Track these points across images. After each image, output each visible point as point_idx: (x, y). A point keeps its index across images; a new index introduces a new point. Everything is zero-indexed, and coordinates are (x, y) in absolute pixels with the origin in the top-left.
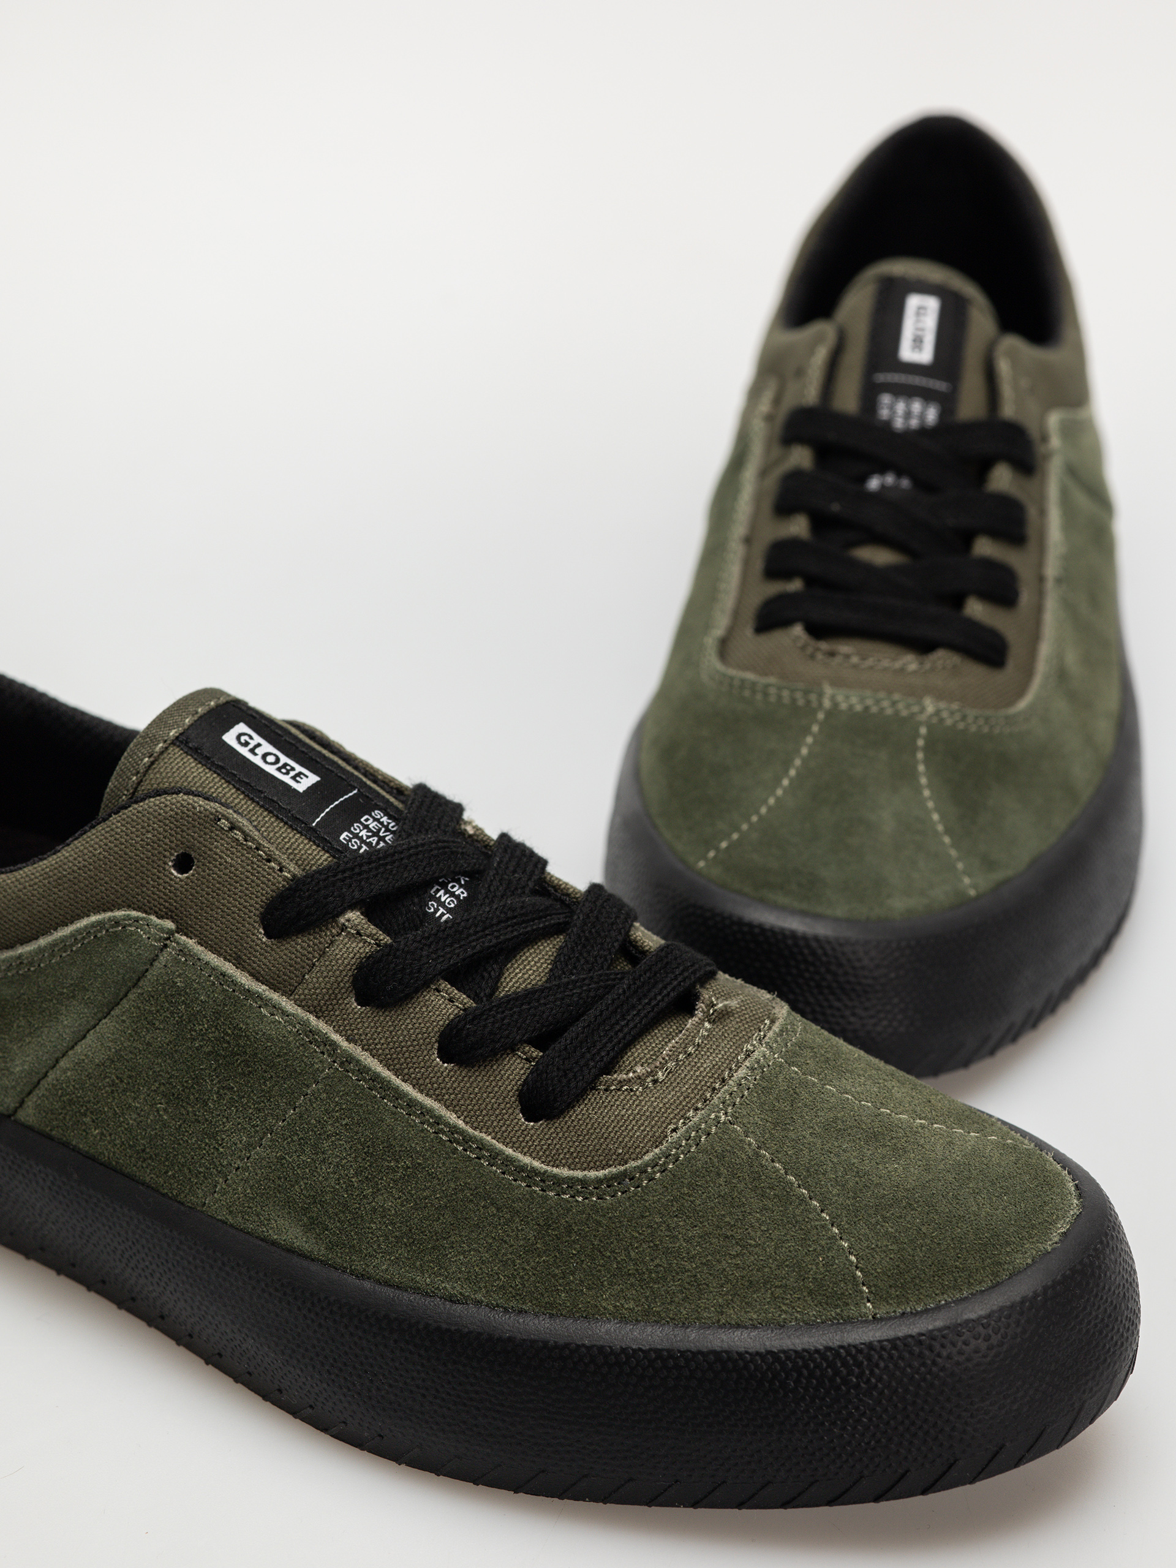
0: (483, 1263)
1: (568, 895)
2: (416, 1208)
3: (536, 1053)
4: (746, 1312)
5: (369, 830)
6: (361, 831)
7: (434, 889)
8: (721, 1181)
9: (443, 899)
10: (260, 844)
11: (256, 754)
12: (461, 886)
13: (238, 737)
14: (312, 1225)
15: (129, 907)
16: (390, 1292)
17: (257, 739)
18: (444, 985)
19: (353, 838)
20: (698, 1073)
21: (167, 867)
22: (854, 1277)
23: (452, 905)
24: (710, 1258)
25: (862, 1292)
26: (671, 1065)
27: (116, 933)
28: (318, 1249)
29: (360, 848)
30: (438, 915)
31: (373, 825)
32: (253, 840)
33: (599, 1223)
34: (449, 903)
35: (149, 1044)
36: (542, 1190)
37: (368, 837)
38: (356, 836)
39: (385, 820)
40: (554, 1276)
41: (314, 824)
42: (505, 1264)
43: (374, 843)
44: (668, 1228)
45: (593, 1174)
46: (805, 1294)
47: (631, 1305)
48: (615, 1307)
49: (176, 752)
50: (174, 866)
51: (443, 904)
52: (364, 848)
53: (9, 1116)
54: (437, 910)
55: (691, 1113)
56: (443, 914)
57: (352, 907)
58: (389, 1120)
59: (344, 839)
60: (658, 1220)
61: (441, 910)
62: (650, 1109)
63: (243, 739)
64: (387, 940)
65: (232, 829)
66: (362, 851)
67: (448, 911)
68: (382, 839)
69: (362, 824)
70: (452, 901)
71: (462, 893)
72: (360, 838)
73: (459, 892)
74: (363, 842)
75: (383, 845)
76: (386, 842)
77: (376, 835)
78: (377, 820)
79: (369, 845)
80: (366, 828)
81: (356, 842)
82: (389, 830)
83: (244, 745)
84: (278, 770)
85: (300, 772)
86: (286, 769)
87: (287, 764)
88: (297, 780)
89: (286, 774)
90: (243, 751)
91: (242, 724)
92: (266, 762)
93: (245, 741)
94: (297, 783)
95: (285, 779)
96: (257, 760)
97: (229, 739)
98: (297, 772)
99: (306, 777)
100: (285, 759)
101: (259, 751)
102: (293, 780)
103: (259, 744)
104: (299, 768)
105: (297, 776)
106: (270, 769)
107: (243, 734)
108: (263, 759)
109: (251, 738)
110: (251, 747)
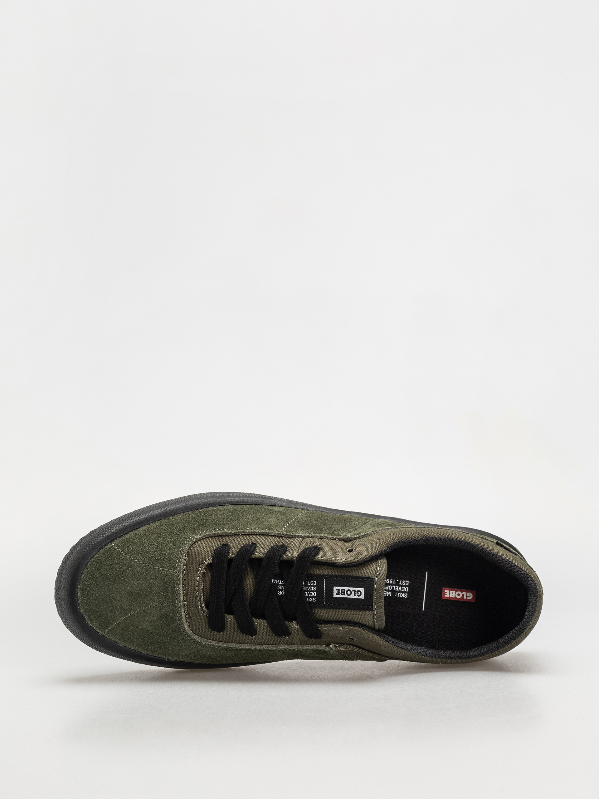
3: (231, 556)
5: (312, 591)
6: (313, 589)
7: (286, 588)
9: (282, 586)
11: (353, 591)
12: (281, 595)
13: (361, 592)
16: (257, 499)
17: (356, 597)
19: (313, 584)
23: (279, 587)
26: (198, 579)
29: (310, 583)
31: (313, 594)
34: (280, 587)
37: (310, 588)
39: (312, 600)
41: (324, 580)
51: (281, 585)
54: (281, 582)
56: (279, 582)
59: (315, 582)
61: (280, 583)
67: (279, 585)
68: (307, 591)
69: (315, 591)
70: (280, 588)
71: (279, 593)
72: (312, 586)
73: (280, 593)
74: (311, 586)
75: (306, 590)
76: (306, 591)
77: (310, 591)
78: (313, 597)
79: (309, 586)
80: (313, 591)
81: (312, 584)
82: (308, 596)
83: (358, 591)
84: (344, 590)
85: (339, 595)
86: (343, 592)
87: (344, 594)
88: (338, 591)
89: (342, 590)
90: (357, 589)
91: (363, 598)
92: (349, 590)
93: (359, 593)
94: (337, 590)
95: (340, 588)
96: (351, 589)
97: (362, 590)
98: (340, 594)
99: (337, 594)
100: (346, 596)
101: (353, 593)
102: (339, 590)
103: (355, 595)
104: (340, 596)
105: (339, 592)
106: (346, 589)
107: (360, 595)
108: (350, 591)
109: (358, 595)
110: (356, 592)
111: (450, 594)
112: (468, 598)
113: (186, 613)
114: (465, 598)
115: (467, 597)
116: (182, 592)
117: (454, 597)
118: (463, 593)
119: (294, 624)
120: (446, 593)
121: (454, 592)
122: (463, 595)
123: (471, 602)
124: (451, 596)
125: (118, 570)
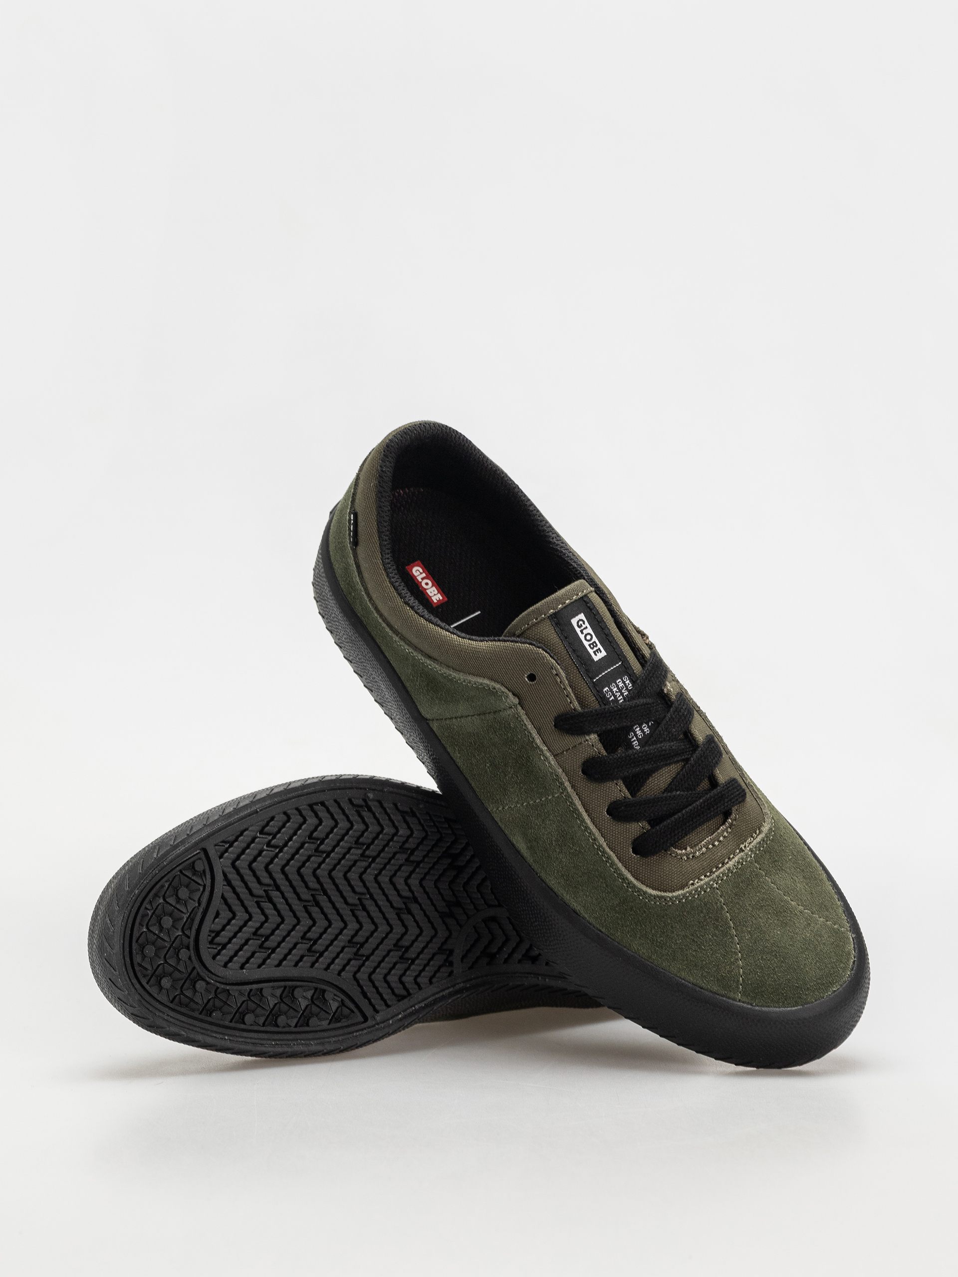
0: (592, 903)
1: (695, 740)
2: (574, 867)
3: (648, 827)
4: (689, 976)
5: (618, 688)
6: (614, 688)
7: (635, 727)
8: (702, 915)
9: (637, 733)
10: (566, 688)
11: (583, 633)
12: (648, 727)
13: (578, 622)
14: (530, 848)
15: (502, 684)
17: (587, 624)
18: (620, 782)
19: (609, 692)
20: (713, 858)
21: (524, 677)
22: (738, 981)
23: (641, 737)
24: (683, 947)
25: (739, 988)
26: (704, 849)
27: (493, 693)
28: (530, 860)
29: (611, 697)
30: (633, 740)
31: (621, 685)
32: (564, 685)
33: (645, 912)
34: (639, 736)
35: (491, 739)
36: (627, 887)
37: (616, 692)
38: (611, 691)
39: (628, 682)
40: (618, 924)
41: (594, 680)
42: (601, 909)
43: (618, 696)
44: (672, 927)
45: (650, 891)
46: (716, 980)
47: (645, 951)
48: (638, 949)
49: (548, 622)
50: (527, 677)
51: (636, 735)
52: (613, 698)
53: (427, 720)
54: (633, 737)
55: (703, 877)
56: (635, 740)
57: (594, 733)
58: (576, 828)
59: (605, 691)
60: (669, 922)
61: (635, 738)
62: (685, 871)
63: (581, 622)
64: (605, 753)
65: (557, 675)
66: (611, 699)
67: (638, 739)
68: (622, 694)
69: (616, 684)
70: (641, 735)
71: (648, 731)
72: (612, 692)
73: (646, 730)
74: (613, 695)
75: (621, 697)
76: (623, 696)
77: (620, 691)
78: (624, 682)
79: (615, 696)
80: (617, 686)
81: (610, 694)
82: (627, 689)
83: (579, 627)
84: (590, 645)
85: (599, 648)
86: (593, 645)
87: (595, 642)
88: (597, 653)
89: (592, 648)
90: (578, 630)
91: (582, 614)
92: (586, 639)
93: (581, 624)
94: (596, 655)
95: (591, 651)
96: (582, 637)
97: (574, 621)
98: (597, 648)
99: (601, 652)
100: (595, 639)
101: (585, 632)
102: (594, 652)
103: (586, 627)
104: (599, 646)
105: (597, 650)
106: (586, 644)
107: (581, 620)
108: (585, 637)
109: (584, 623)
110: (582, 628)
111: (435, 595)
112: (421, 571)
113: (752, 839)
114: (424, 575)
115: (421, 573)
116: (733, 860)
117: (434, 588)
118: (420, 580)
119: (668, 689)
120: (438, 599)
121: (428, 591)
122: (423, 579)
123: (423, 564)
124: (436, 592)
125: (769, 960)
